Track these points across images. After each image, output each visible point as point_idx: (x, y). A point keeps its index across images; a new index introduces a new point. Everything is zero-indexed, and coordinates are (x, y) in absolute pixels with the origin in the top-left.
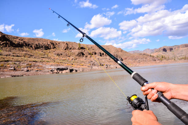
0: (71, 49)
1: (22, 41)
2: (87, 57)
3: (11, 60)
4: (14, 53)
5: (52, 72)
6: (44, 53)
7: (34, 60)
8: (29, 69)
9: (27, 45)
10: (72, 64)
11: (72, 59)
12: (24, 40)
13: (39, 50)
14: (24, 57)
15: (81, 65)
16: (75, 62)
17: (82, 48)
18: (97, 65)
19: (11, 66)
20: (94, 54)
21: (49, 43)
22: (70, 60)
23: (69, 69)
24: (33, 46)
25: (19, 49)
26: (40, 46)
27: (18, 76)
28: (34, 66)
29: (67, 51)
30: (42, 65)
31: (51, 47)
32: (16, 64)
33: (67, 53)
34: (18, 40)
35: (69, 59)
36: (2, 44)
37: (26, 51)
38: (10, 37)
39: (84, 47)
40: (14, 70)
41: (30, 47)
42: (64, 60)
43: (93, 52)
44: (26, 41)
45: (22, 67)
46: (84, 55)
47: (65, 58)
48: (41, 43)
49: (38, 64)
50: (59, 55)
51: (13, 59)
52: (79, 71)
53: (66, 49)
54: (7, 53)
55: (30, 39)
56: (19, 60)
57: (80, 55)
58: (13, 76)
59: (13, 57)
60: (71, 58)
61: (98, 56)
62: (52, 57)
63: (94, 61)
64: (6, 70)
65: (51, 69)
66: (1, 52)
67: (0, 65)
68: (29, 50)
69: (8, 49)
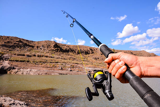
1: (68, 48)
3: (60, 62)
4: (62, 57)
5: (90, 73)
6: (84, 57)
7: (77, 63)
8: (72, 69)
9: (72, 51)
12: (70, 47)
13: (80, 54)
14: (69, 60)
19: (60, 66)
21: (88, 49)
23: (104, 71)
24: (76, 51)
25: (66, 54)
26: (81, 52)
27: (64, 74)
28: (76, 67)
30: (82, 66)
31: (90, 52)
32: (63, 65)
33: (103, 58)
34: (65, 47)
35: (104, 63)
36: (54, 50)
37: (71, 55)
38: (60, 45)
40: (61, 69)
41: (74, 52)
42: (101, 63)
44: (71, 47)
45: (67, 67)
47: (101, 62)
48: (82, 49)
49: (79, 66)
50: (96, 59)
51: (61, 61)
53: (102, 54)
55: (74, 46)
56: (65, 62)
58: (60, 74)
59: (61, 60)
62: (90, 60)
64: (56, 69)
65: (89, 71)
66: (54, 55)
67: (52, 65)
68: (73, 54)
69: (59, 53)
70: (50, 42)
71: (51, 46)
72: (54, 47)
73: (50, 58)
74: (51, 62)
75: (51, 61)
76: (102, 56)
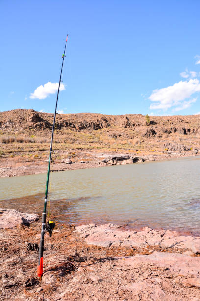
0: (134, 125)
1: (61, 120)
2: (160, 137)
3: (47, 148)
5: (105, 164)
6: (93, 136)
7: (79, 147)
8: (72, 160)
9: (68, 125)
10: (137, 150)
11: (137, 142)
12: (63, 118)
13: (85, 130)
14: (65, 143)
15: (152, 150)
16: (142, 147)
17: (152, 123)
18: (179, 149)
20: (172, 131)
21: (99, 120)
22: (134, 143)
23: (131, 157)
24: (77, 126)
25: (57, 131)
26: (86, 126)
27: (58, 171)
28: (79, 155)
29: (128, 129)
30: (90, 153)
31: (103, 125)
32: (54, 154)
33: (129, 133)
35: (131, 142)
36: (34, 126)
37: (67, 134)
38: (44, 116)
39: (155, 121)
40: (52, 162)
41: (73, 127)
42: (125, 144)
43: (171, 129)
44: (67, 119)
45: (62, 157)
46: (156, 134)
47: (126, 141)
48: (88, 121)
49: (84, 152)
50: (116, 137)
52: (148, 160)
53: (126, 127)
54: (42, 139)
55: (72, 115)
56: (58, 148)
57: (150, 135)
58: (50, 171)
60: (135, 140)
61: (180, 135)
62: (105, 141)
63: (173, 144)
64: (41, 162)
65: (104, 160)
66: (35, 137)
67: (34, 156)
68: (72, 132)
69: (43, 132)
70: (25, 112)
71: (28, 119)
72: (33, 121)
73: (28, 144)
74: (30, 151)
75: (31, 149)
76: (126, 130)
